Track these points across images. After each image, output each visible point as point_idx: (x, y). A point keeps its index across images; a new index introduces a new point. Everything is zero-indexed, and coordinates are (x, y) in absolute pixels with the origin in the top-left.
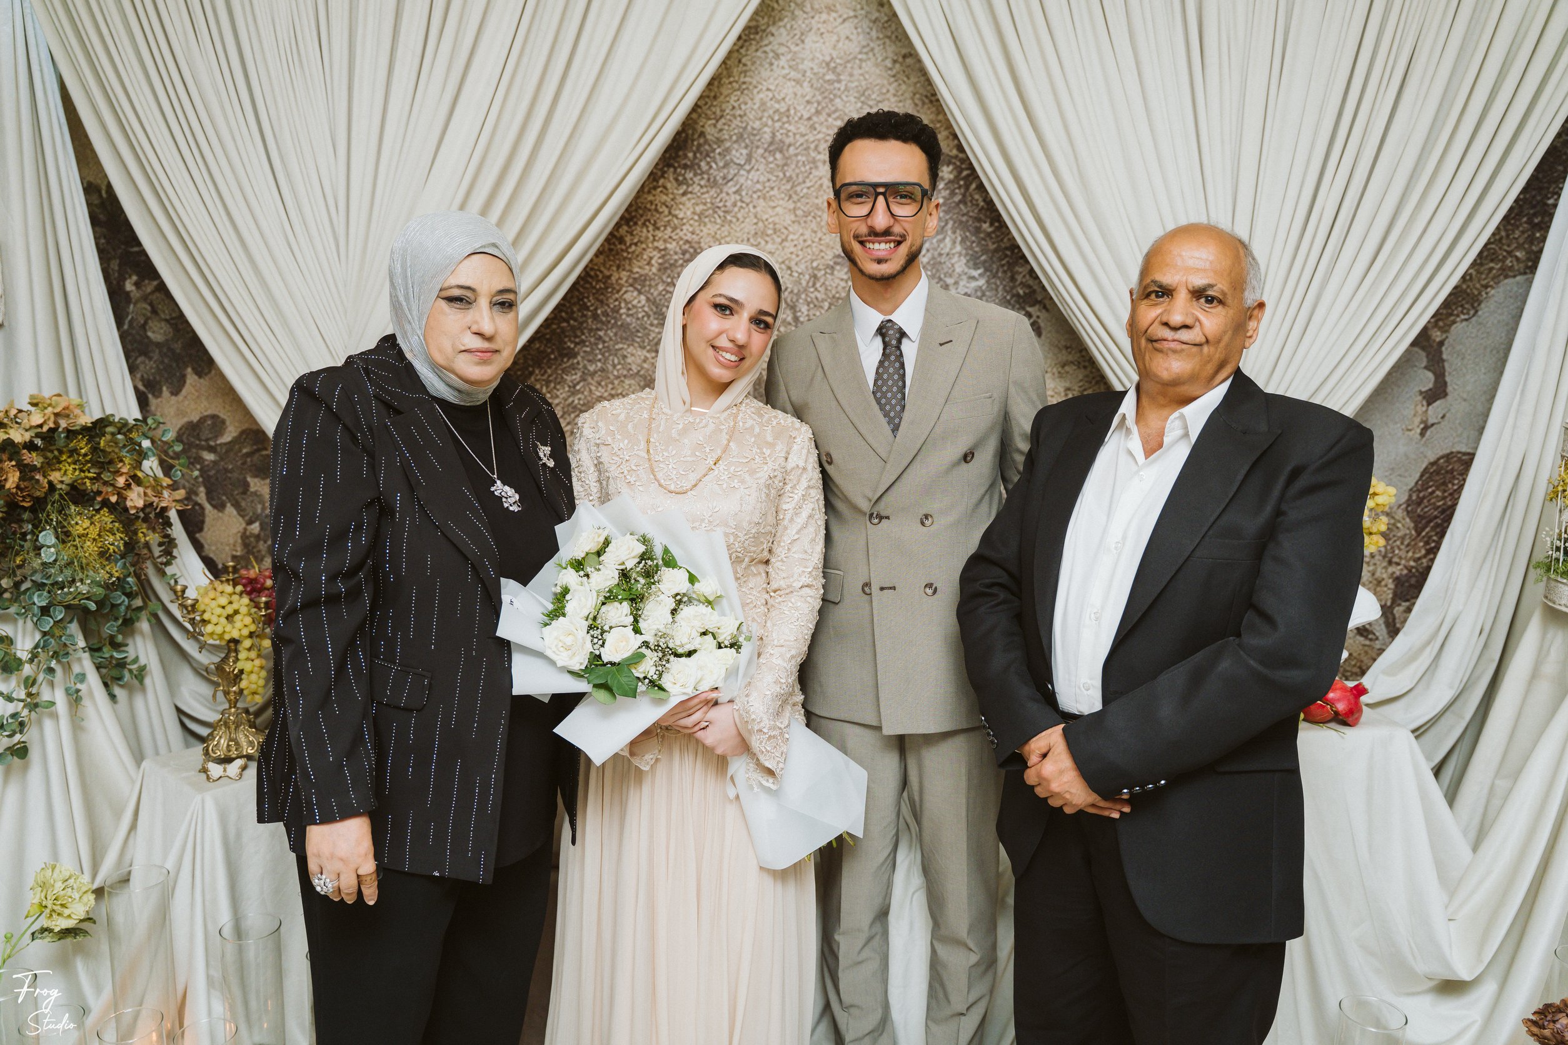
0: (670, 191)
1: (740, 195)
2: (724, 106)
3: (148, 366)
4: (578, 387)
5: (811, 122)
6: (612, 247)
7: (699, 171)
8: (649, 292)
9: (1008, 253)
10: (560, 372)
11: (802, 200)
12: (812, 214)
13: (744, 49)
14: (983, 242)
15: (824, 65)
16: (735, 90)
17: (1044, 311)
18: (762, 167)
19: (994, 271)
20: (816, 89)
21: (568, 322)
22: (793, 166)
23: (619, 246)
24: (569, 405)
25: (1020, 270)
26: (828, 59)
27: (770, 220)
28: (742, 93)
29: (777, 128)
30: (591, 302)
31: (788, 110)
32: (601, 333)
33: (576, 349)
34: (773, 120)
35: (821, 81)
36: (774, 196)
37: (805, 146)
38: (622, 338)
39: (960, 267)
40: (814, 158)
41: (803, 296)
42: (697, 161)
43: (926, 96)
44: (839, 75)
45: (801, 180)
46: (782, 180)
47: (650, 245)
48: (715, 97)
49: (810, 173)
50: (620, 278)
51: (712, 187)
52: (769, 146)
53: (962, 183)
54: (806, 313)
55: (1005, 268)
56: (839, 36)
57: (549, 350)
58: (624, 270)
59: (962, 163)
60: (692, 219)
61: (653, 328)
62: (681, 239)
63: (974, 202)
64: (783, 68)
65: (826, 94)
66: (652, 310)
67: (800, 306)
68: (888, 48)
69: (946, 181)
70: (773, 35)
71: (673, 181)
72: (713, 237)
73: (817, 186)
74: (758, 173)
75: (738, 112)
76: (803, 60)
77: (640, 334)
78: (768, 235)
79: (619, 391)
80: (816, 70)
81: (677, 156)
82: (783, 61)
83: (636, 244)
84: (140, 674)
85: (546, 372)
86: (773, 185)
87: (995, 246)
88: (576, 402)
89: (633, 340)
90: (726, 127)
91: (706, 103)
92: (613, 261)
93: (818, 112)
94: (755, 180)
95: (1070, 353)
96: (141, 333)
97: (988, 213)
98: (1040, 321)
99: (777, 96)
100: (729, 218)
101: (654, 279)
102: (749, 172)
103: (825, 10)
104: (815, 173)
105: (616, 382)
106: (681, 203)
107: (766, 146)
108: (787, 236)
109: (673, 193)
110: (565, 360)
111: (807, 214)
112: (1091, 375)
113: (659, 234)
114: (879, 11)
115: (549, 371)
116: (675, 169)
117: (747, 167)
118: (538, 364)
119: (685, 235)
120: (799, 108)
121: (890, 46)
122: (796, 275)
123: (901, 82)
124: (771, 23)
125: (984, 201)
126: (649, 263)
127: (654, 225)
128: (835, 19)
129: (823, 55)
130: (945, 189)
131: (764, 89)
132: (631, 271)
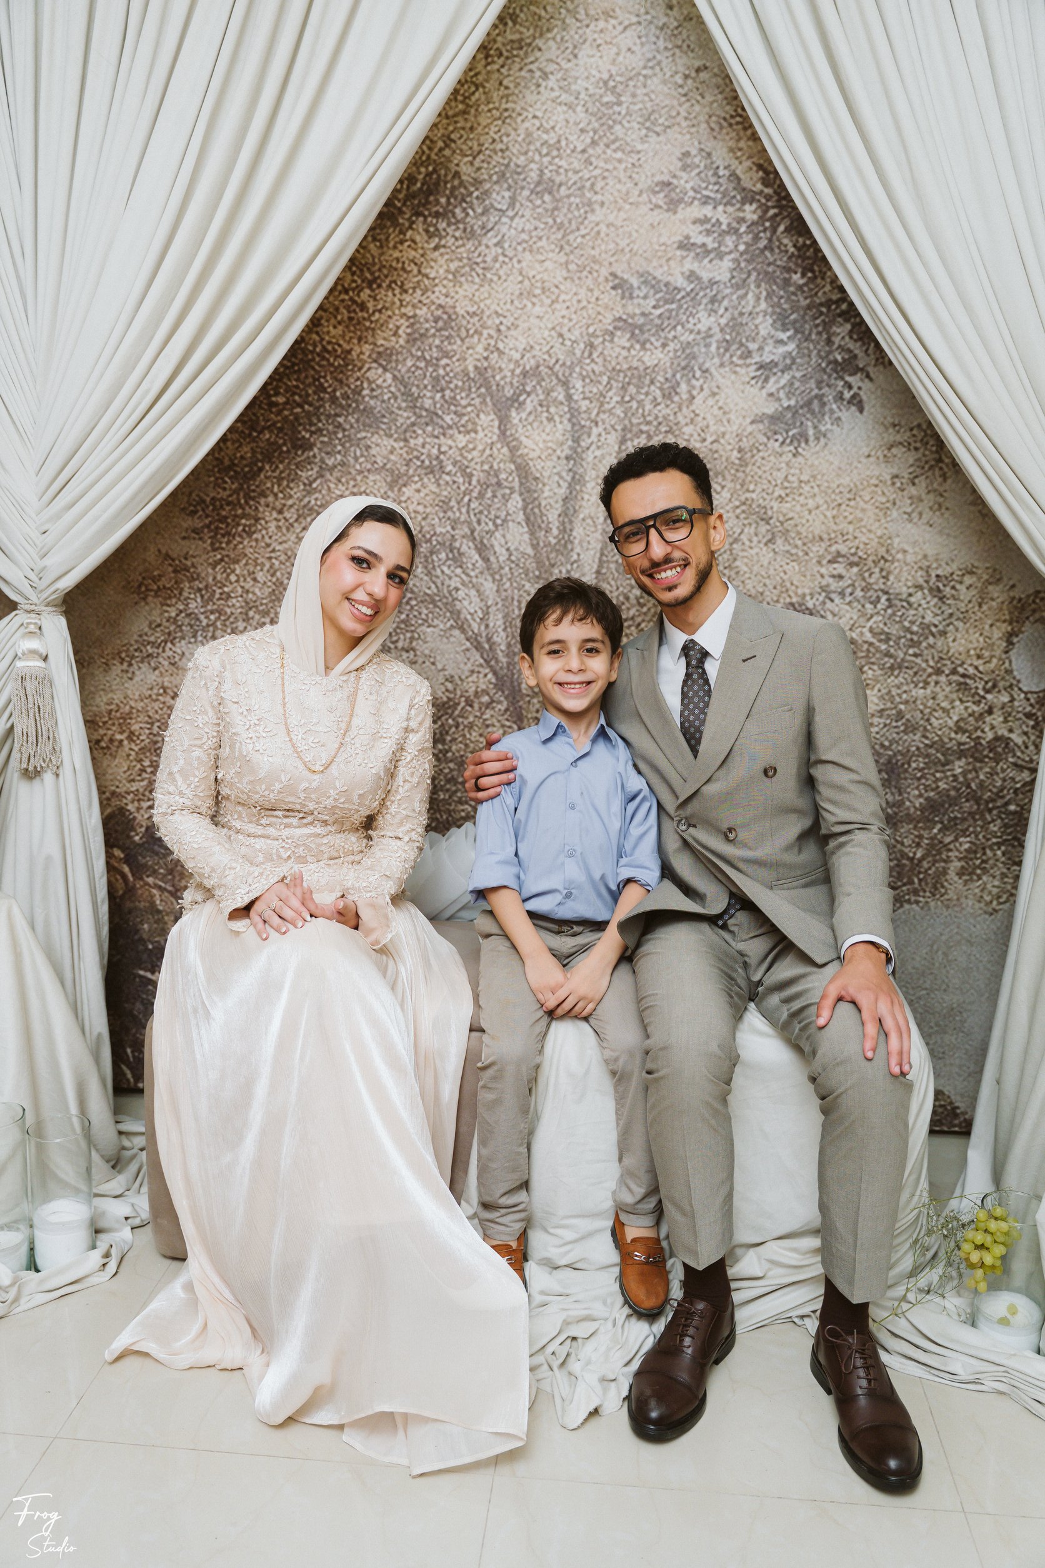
0: (420, 245)
1: (502, 247)
2: (482, 139)
4: (314, 485)
5: (586, 155)
6: (352, 315)
7: (453, 220)
8: (396, 369)
9: (824, 310)
10: (293, 467)
11: (576, 251)
12: (588, 269)
13: (506, 67)
14: (793, 298)
15: (601, 84)
16: (496, 119)
17: (866, 380)
18: (528, 213)
19: (807, 332)
20: (591, 114)
21: (302, 407)
22: (565, 210)
23: (360, 314)
24: (305, 506)
25: (838, 330)
26: (605, 76)
27: (538, 277)
28: (504, 122)
29: (546, 164)
30: (328, 382)
31: (559, 141)
32: (341, 420)
33: (312, 440)
34: (540, 154)
35: (598, 104)
36: (543, 247)
37: (579, 185)
38: (364, 425)
39: (766, 328)
40: (590, 200)
41: (577, 369)
42: (451, 207)
43: (725, 119)
44: (620, 95)
45: (574, 226)
46: (552, 227)
47: (397, 312)
48: (472, 129)
49: (586, 218)
50: (362, 353)
51: (468, 239)
52: (536, 186)
53: (767, 224)
54: (581, 390)
55: (820, 329)
56: (618, 46)
57: (281, 442)
58: (366, 343)
59: (768, 200)
60: (445, 278)
61: (400, 412)
62: (433, 303)
63: (783, 248)
64: (552, 89)
65: (604, 120)
66: (399, 390)
67: (575, 381)
68: (678, 60)
69: (749, 223)
70: (540, 50)
71: (424, 233)
72: (471, 300)
73: (593, 234)
74: (524, 219)
75: (500, 146)
76: (577, 78)
77: (385, 420)
78: (535, 296)
79: (362, 489)
80: (591, 91)
81: (428, 202)
82: (552, 82)
83: (380, 311)
85: (277, 467)
86: (542, 234)
87: (808, 301)
88: (313, 502)
89: (378, 428)
90: (485, 165)
91: (461, 137)
92: (354, 332)
93: (594, 143)
94: (520, 229)
95: (898, 432)
97: (800, 261)
98: (862, 393)
99: (545, 124)
100: (489, 276)
101: (401, 353)
102: (512, 219)
103: (602, 17)
104: (590, 216)
105: (359, 478)
106: (432, 260)
107: (532, 186)
108: (558, 296)
109: (422, 248)
110: (299, 452)
111: (581, 268)
112: (924, 459)
113: (407, 298)
114: (667, 15)
115: (281, 466)
116: (425, 217)
117: (510, 213)
118: (268, 458)
119: (438, 298)
120: (571, 138)
121: (680, 57)
122: (568, 343)
123: (694, 102)
124: (537, 35)
125: (795, 246)
126: (395, 334)
128: (614, 27)
129: (600, 72)
130: (747, 232)
131: (530, 116)
132: (375, 344)
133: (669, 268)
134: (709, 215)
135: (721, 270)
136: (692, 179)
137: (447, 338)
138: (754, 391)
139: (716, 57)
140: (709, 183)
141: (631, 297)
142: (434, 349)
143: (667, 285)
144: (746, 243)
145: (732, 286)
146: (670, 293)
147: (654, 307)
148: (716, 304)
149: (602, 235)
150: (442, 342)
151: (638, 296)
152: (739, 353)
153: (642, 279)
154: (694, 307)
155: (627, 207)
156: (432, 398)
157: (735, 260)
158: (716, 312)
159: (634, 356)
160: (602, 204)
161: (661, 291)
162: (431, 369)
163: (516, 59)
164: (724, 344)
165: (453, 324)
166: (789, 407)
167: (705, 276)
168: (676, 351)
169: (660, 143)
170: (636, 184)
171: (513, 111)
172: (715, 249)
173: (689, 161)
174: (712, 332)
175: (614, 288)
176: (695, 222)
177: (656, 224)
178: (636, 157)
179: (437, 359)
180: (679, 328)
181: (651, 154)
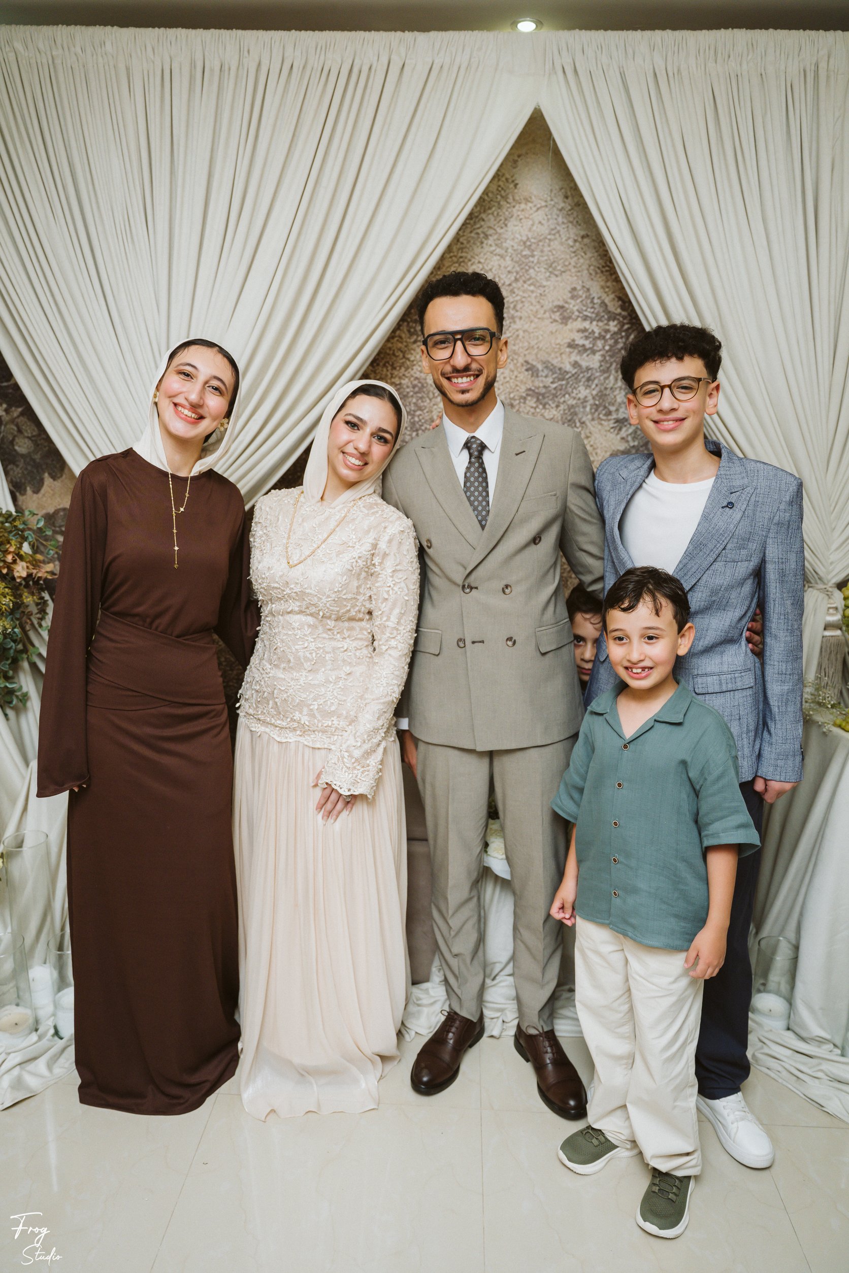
3: (17, 471)
5: (511, 287)
12: (511, 358)
15: (522, 243)
16: (454, 263)
20: (516, 262)
26: (525, 239)
28: (460, 265)
35: (519, 256)
43: (599, 268)
44: (533, 251)
53: (623, 334)
56: (533, 220)
62: (412, 376)
64: (491, 245)
65: (523, 266)
68: (570, 231)
69: (612, 333)
70: (483, 220)
71: (407, 332)
73: (514, 336)
76: (506, 239)
80: (515, 248)
82: (491, 241)
84: (25, 698)
93: (516, 280)
96: (11, 447)
99: (486, 268)
103: (524, 201)
106: (412, 349)
109: (406, 342)
113: (396, 373)
114: (564, 202)
116: (408, 323)
121: (572, 229)
123: (579, 256)
127: (392, 365)
128: (531, 208)
129: (521, 236)
130: (610, 339)
131: (477, 261)
133: (562, 359)
134: (587, 327)
135: (593, 361)
136: (577, 304)
137: (421, 398)
138: (613, 436)
139: (594, 230)
140: (588, 308)
141: (537, 376)
142: (412, 405)
143: (560, 369)
144: (610, 345)
145: (600, 371)
146: (561, 374)
147: (552, 383)
148: (590, 382)
149: (520, 337)
150: (417, 400)
151: (542, 376)
152: (604, 412)
153: (545, 365)
154: (577, 383)
155: (536, 320)
156: (410, 435)
157: (603, 356)
158: (590, 387)
159: (538, 413)
160: (521, 318)
161: (556, 373)
162: (410, 417)
163: (469, 226)
164: (595, 407)
165: (425, 390)
166: (634, 446)
167: (584, 364)
168: (564, 410)
169: (557, 281)
170: (542, 306)
171: (466, 258)
172: (590, 348)
173: (575, 293)
174: (587, 399)
175: (527, 370)
176: (579, 331)
177: (554, 331)
178: (542, 289)
179: (415, 411)
180: (567, 396)
181: (552, 288)
